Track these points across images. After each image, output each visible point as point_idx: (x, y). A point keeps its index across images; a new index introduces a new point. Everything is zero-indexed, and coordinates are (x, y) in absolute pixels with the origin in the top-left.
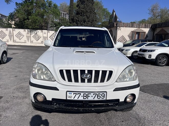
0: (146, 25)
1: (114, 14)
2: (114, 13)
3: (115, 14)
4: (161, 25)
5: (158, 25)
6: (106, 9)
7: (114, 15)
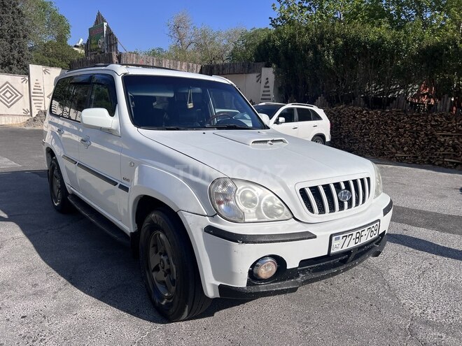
0: (188, 67)
1: (105, 27)
2: (105, 24)
3: (108, 27)
4: (223, 69)
5: (215, 69)
6: (51, 3)
7: (105, 30)
